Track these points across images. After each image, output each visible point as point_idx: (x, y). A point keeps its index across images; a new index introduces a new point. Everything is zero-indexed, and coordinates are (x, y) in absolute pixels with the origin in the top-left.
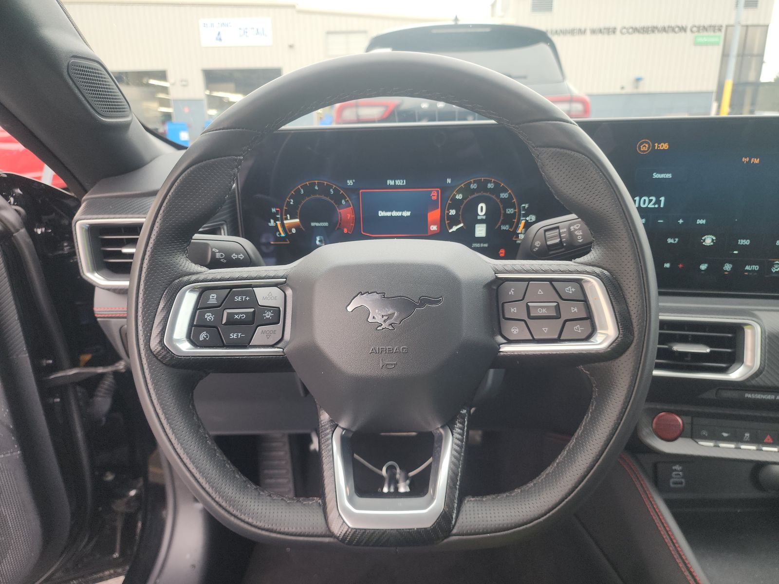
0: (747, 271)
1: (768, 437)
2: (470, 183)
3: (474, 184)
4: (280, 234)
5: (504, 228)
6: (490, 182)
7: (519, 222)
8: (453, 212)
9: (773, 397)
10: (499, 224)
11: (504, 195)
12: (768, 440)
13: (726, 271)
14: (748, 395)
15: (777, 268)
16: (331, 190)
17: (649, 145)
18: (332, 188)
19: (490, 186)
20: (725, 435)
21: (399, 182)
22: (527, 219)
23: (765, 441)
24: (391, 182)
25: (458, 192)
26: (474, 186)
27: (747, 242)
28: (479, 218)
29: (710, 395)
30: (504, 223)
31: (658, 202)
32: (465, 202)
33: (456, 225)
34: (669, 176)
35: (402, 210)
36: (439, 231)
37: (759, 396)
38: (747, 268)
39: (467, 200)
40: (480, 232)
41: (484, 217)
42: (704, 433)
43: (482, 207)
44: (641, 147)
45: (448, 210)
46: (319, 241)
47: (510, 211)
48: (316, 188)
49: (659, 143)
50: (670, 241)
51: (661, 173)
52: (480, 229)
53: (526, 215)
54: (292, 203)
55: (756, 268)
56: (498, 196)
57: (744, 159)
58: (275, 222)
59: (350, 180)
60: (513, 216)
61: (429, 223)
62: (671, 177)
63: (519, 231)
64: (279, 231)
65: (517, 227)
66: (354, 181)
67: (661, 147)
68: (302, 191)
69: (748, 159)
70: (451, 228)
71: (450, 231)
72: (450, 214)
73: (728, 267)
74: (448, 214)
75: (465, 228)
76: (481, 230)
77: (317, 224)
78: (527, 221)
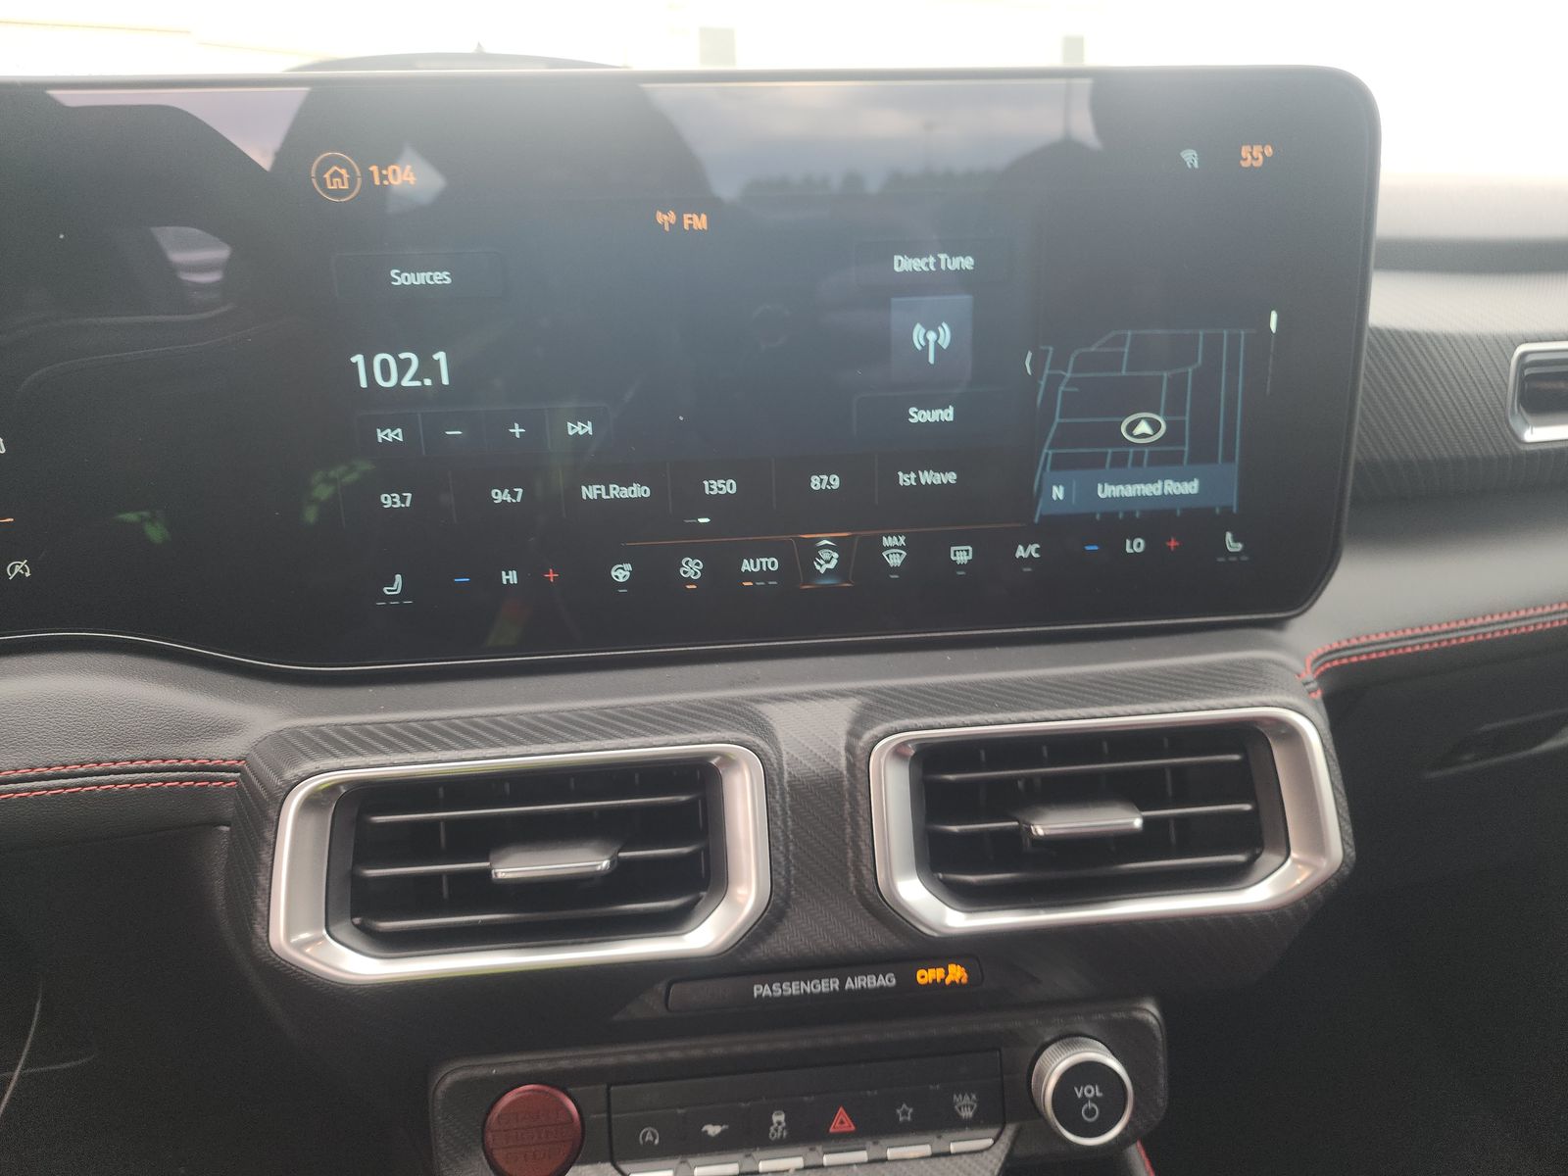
0: (749, 575)
1: (841, 1114)
9: (835, 984)
12: (842, 1122)
13: (690, 581)
14: (761, 990)
15: (828, 562)
17: (351, 171)
20: (713, 1130)
23: (831, 1130)
27: (727, 487)
29: (650, 1005)
31: (428, 368)
34: (441, 278)
37: (794, 988)
38: (747, 566)
42: (650, 1135)
44: (327, 176)
49: (383, 166)
50: (500, 496)
51: (415, 270)
55: (771, 563)
57: (660, 217)
62: (449, 281)
67: (391, 177)
69: (672, 217)
73: (691, 568)
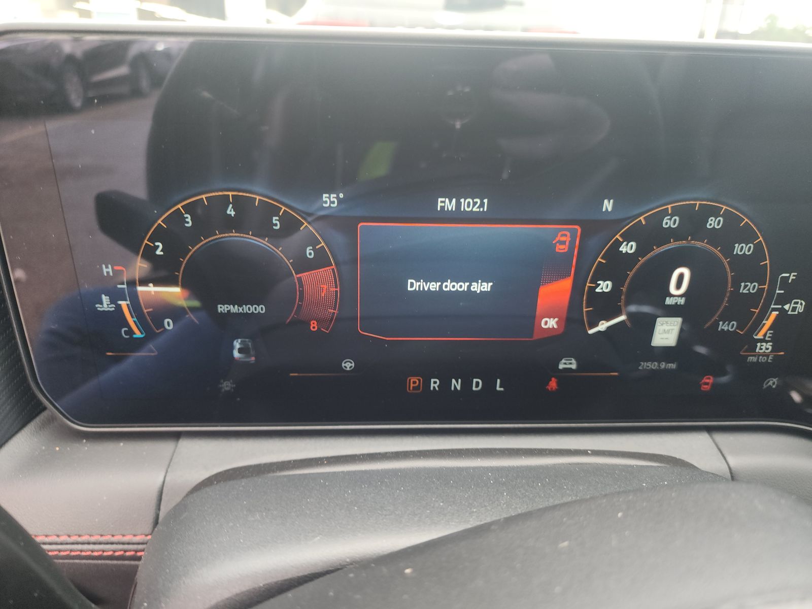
2: (665, 213)
3: (672, 215)
4: (130, 332)
5: (723, 326)
6: (715, 212)
7: (763, 315)
8: (605, 286)
10: (716, 317)
11: (742, 249)
16: (275, 220)
18: (277, 215)
19: (713, 223)
21: (470, 205)
22: (787, 307)
24: (447, 204)
25: (627, 238)
26: (669, 223)
28: (669, 301)
30: (726, 318)
32: (642, 260)
33: (608, 319)
35: (471, 279)
36: (562, 330)
39: (649, 256)
40: (665, 336)
41: (682, 301)
43: (681, 277)
45: (594, 281)
46: (240, 351)
47: (749, 288)
48: (231, 212)
52: (666, 327)
53: (783, 300)
54: (159, 252)
56: (728, 251)
58: (113, 301)
59: (329, 192)
60: (753, 299)
61: (538, 313)
63: (760, 336)
64: (128, 325)
65: (758, 324)
66: (341, 195)
68: (189, 220)
70: (594, 324)
71: (591, 332)
72: (598, 290)
74: (592, 290)
75: (629, 324)
76: (668, 332)
77: (234, 309)
78: (783, 312)
